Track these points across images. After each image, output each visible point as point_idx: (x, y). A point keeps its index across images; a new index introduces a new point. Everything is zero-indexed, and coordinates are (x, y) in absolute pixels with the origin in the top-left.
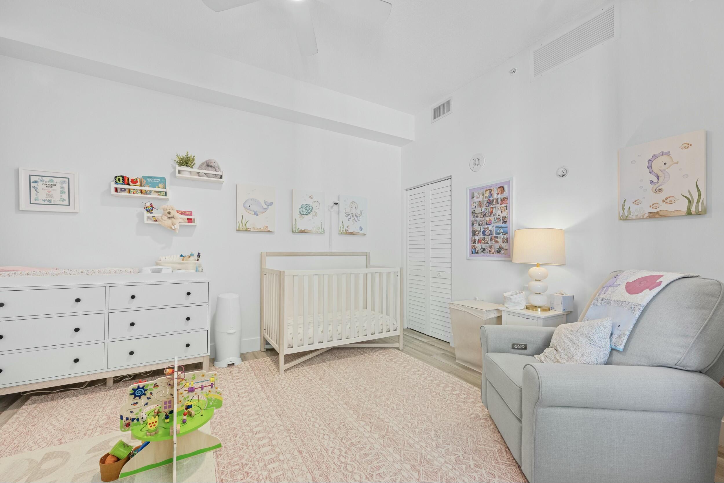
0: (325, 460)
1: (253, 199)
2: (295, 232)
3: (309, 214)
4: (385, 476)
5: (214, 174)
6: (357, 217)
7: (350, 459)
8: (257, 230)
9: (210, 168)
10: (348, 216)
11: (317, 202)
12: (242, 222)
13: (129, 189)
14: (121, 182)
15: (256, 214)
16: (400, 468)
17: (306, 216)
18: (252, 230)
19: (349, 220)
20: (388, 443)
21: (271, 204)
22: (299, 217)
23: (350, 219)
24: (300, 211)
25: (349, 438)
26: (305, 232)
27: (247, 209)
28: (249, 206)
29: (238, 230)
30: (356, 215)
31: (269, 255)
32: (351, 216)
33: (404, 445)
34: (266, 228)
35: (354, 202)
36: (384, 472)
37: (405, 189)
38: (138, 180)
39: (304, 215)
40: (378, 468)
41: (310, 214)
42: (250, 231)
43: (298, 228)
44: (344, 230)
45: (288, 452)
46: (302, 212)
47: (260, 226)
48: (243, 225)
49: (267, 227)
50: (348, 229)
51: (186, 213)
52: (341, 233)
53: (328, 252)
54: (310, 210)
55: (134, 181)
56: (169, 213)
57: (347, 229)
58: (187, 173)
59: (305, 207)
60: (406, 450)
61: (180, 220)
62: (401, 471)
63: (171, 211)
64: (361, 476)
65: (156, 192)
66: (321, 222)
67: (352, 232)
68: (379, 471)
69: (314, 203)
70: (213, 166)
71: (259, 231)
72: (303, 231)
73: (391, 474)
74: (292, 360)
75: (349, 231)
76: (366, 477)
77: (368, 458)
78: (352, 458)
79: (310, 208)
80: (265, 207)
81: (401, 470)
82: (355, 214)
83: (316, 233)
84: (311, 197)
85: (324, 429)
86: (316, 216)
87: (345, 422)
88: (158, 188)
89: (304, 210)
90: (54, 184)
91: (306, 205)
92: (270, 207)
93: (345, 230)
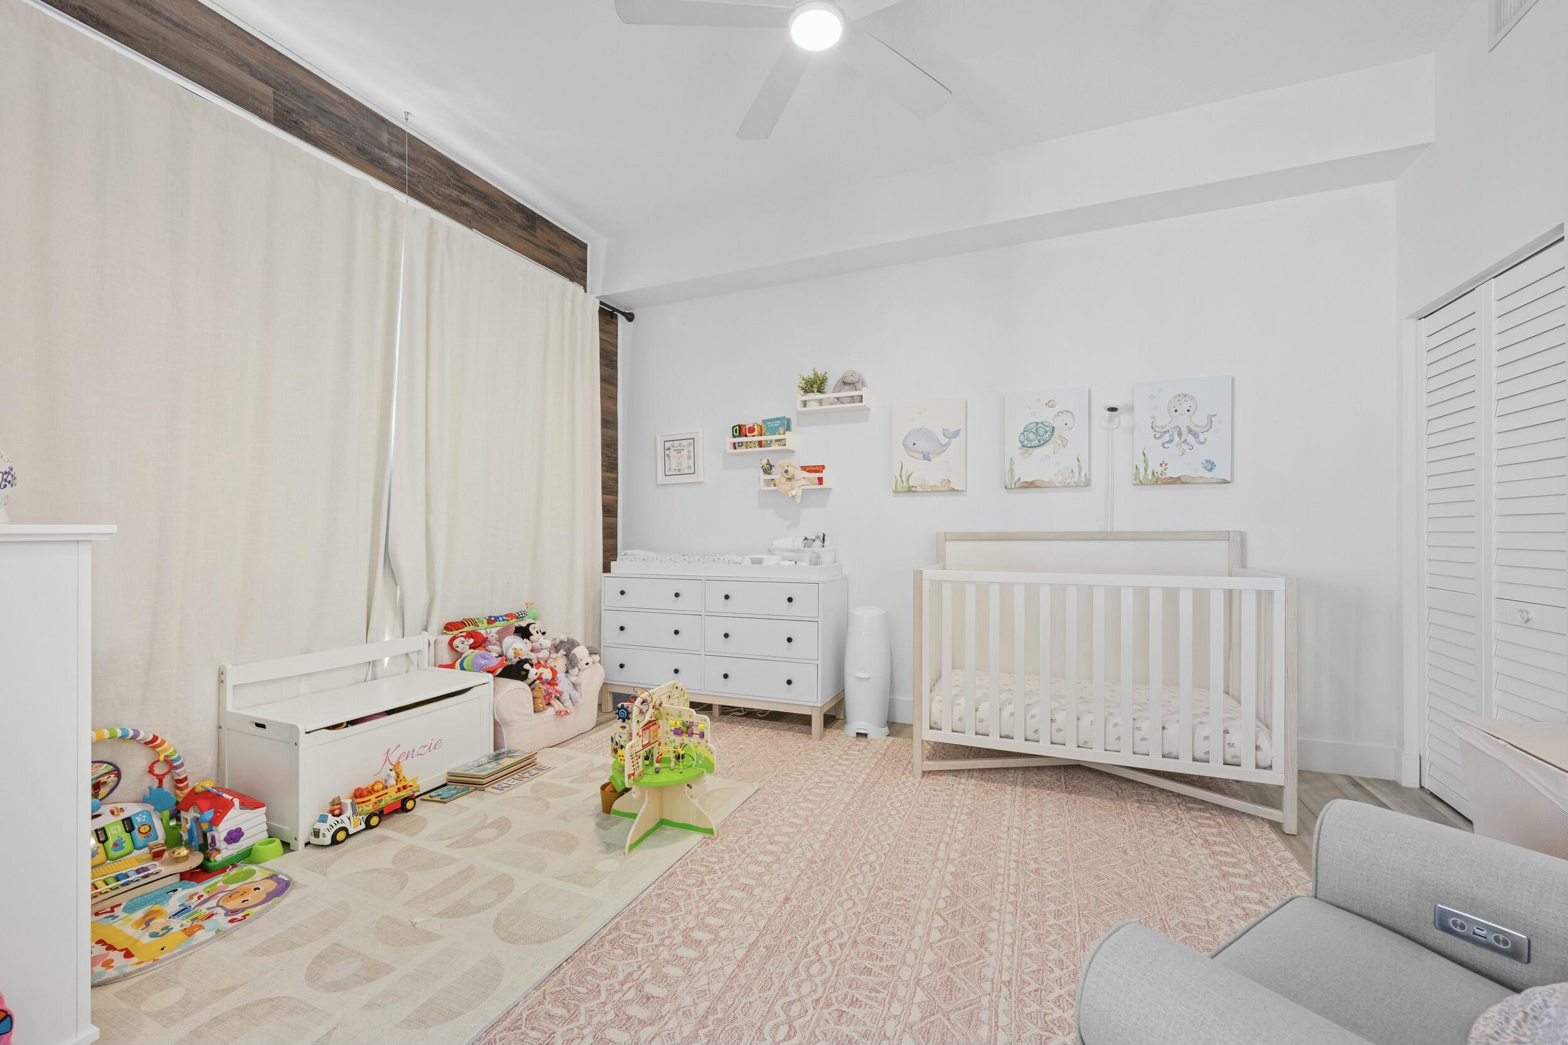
0: (800, 933)
1: (920, 429)
2: (1011, 488)
3: (1045, 443)
4: (848, 1023)
5: (849, 397)
6: (1195, 435)
7: (833, 958)
8: (929, 490)
9: (847, 387)
10: (1161, 436)
11: (1065, 413)
12: (901, 476)
13: (747, 442)
14: (738, 434)
15: (926, 457)
16: (889, 1034)
17: (1036, 451)
18: (919, 489)
19: (1166, 445)
20: (934, 983)
21: (956, 434)
22: (1020, 454)
23: (1171, 441)
24: (1022, 440)
25: (879, 929)
26: (1036, 487)
27: (911, 451)
28: (914, 444)
29: (896, 492)
30: (1190, 431)
31: (949, 537)
32: (1172, 436)
33: (959, 1009)
34: (946, 484)
35: (1185, 395)
36: (854, 1016)
37: (1411, 317)
38: (756, 427)
39: (1032, 447)
40: (855, 1002)
41: (1048, 443)
42: (915, 491)
43: (1017, 478)
44: (1149, 473)
45: (773, 889)
46: (1026, 442)
47: (935, 481)
48: (903, 482)
49: (949, 481)
50: (1162, 469)
51: (816, 468)
52: (1141, 481)
53: (1103, 531)
54: (1047, 435)
55: (751, 430)
56: (786, 472)
57: (1159, 469)
58: (813, 403)
59: (1034, 430)
60: (949, 1019)
61: (803, 482)
62: (884, 1039)
63: (789, 469)
64: (814, 991)
65: (777, 441)
66: (1078, 460)
67: (1179, 478)
68: (851, 1008)
69: (1058, 415)
70: (850, 382)
71: (933, 491)
72: (1030, 485)
73: (860, 1028)
74: (956, 758)
75: (1167, 476)
76: (818, 1001)
77: (862, 978)
78: (838, 959)
79: (1048, 429)
80: (944, 441)
81: (889, 1039)
82: (1188, 427)
83: (1065, 487)
84: (1050, 404)
85: (861, 891)
86: (1064, 447)
87: (910, 901)
88: (779, 434)
89: (1032, 436)
90: (683, 448)
91: (1038, 424)
92: (953, 439)
93: (1153, 474)
